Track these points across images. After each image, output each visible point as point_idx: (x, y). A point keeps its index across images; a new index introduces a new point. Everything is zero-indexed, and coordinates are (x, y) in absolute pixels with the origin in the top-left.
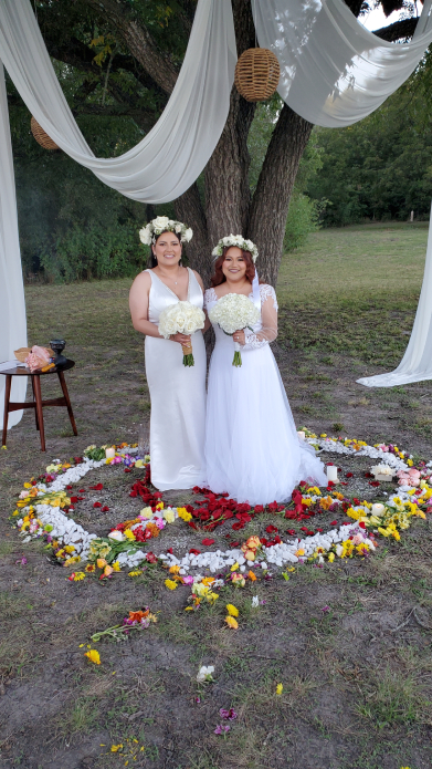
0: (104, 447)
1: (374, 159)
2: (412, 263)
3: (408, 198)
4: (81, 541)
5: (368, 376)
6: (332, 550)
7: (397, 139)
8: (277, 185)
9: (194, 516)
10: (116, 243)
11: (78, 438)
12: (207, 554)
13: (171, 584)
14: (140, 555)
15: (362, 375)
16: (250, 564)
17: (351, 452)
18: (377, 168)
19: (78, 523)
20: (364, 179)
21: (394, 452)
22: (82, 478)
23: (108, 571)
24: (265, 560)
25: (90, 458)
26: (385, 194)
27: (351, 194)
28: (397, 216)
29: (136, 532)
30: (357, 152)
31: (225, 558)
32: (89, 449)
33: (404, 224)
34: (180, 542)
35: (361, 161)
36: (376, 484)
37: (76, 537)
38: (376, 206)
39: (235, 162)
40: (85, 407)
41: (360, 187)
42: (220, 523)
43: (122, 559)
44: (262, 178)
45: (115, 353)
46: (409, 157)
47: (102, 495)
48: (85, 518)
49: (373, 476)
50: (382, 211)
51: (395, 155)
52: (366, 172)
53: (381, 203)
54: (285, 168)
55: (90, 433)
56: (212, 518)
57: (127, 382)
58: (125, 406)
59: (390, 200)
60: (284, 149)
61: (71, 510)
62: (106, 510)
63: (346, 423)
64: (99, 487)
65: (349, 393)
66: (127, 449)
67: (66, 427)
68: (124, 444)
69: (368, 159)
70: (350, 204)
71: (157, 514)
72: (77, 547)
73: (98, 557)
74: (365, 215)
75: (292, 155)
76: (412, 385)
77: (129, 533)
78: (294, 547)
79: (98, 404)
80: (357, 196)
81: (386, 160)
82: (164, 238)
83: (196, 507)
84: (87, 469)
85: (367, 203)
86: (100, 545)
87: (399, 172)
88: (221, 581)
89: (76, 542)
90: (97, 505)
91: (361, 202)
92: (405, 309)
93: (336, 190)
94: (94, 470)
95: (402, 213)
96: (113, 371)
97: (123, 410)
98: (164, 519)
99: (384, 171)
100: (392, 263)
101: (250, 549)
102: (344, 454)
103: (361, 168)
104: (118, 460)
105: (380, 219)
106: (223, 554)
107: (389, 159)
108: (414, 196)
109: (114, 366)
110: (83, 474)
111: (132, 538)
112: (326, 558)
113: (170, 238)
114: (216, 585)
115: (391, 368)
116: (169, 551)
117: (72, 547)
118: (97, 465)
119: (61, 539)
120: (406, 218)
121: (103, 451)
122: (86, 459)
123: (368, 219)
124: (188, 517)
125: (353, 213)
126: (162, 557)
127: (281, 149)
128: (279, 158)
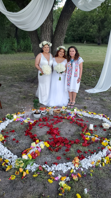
0: (13, 115)
2: (88, 55)
3: (84, 37)
4: (11, 158)
5: (87, 89)
6: (102, 161)
7: (83, 20)
8: (62, 29)
9: (50, 145)
11: (2, 109)
12: (60, 165)
13: (51, 181)
14: (35, 165)
15: (86, 89)
16: (77, 169)
17: (92, 117)
18: (77, 28)
19: (8, 149)
20: (74, 31)
21: (105, 117)
22: (6, 127)
23: (24, 174)
24: (81, 167)
25: (8, 118)
26: (79, 35)
27: (70, 35)
28: (81, 42)
29: (32, 154)
30: (72, 23)
31: (67, 166)
32: (7, 115)
33: (83, 44)
34: (48, 159)
35: (73, 26)
36: (105, 130)
37: (9, 156)
38: (76, 39)
39: (51, 20)
40: (3, 97)
41: (72, 33)
42: (60, 148)
43: (28, 168)
44: (57, 26)
45: (9, 77)
46: (86, 26)
47: (15, 134)
48: (11, 147)
49: (103, 127)
50: (77, 40)
51: (82, 25)
52: (74, 29)
53: (77, 38)
54: (65, 24)
55: (6, 108)
56: (57, 146)
57: (15, 88)
58: (16, 97)
59: (79, 37)
60: (65, 18)
61: (5, 142)
62: (17, 142)
63: (86, 106)
64: (13, 131)
65: (84, 95)
66: (20, 115)
68: (19, 113)
69: (75, 25)
70: (69, 38)
71: (37, 145)
72: (10, 160)
73: (19, 167)
74: (73, 41)
75: (67, 20)
76: (101, 93)
77: (29, 155)
78: (90, 160)
79: (7, 96)
80: (71, 36)
81: (80, 26)
82: (46, 46)
83: (49, 141)
84: (8, 123)
85: (74, 38)
86: (20, 162)
87: (83, 30)
88: (68, 178)
89: (9, 158)
90: (14, 140)
92: (90, 68)
94: (11, 123)
95: (82, 41)
96: (10, 84)
97: (15, 98)
98: (40, 147)
99: (79, 29)
100: (83, 54)
101: (76, 163)
102: (90, 117)
103: (73, 28)
104: (18, 120)
105: (77, 42)
106: (66, 165)
107: (81, 26)
108: (86, 37)
109: (10, 82)
110: (6, 125)
111: (31, 157)
112: (102, 164)
113: (47, 46)
114: (67, 180)
115: (93, 87)
116: (45, 163)
117: (8, 161)
118: (11, 121)
119: (3, 157)
120: (83, 43)
121: (13, 116)
122: (7, 119)
123: (74, 42)
124: (48, 145)
125: (70, 40)
126: (44, 166)
127: (64, 18)
128: (63, 21)
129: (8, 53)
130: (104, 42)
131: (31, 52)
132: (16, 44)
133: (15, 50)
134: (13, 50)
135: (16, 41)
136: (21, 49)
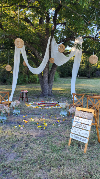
1: (71, 64)
8: (53, 72)
10: (21, 78)
27: (66, 71)
39: (48, 68)
41: (68, 70)
67: (27, 101)
70: (66, 73)
74: (69, 75)
91: (68, 72)
93: (63, 70)
103: (68, 66)
108: (79, 72)
125: (67, 75)
129: (22, 84)
130: (93, 76)
131: (37, 84)
132: (27, 78)
133: (26, 82)
134: (25, 82)
135: (27, 76)
136: (31, 81)
